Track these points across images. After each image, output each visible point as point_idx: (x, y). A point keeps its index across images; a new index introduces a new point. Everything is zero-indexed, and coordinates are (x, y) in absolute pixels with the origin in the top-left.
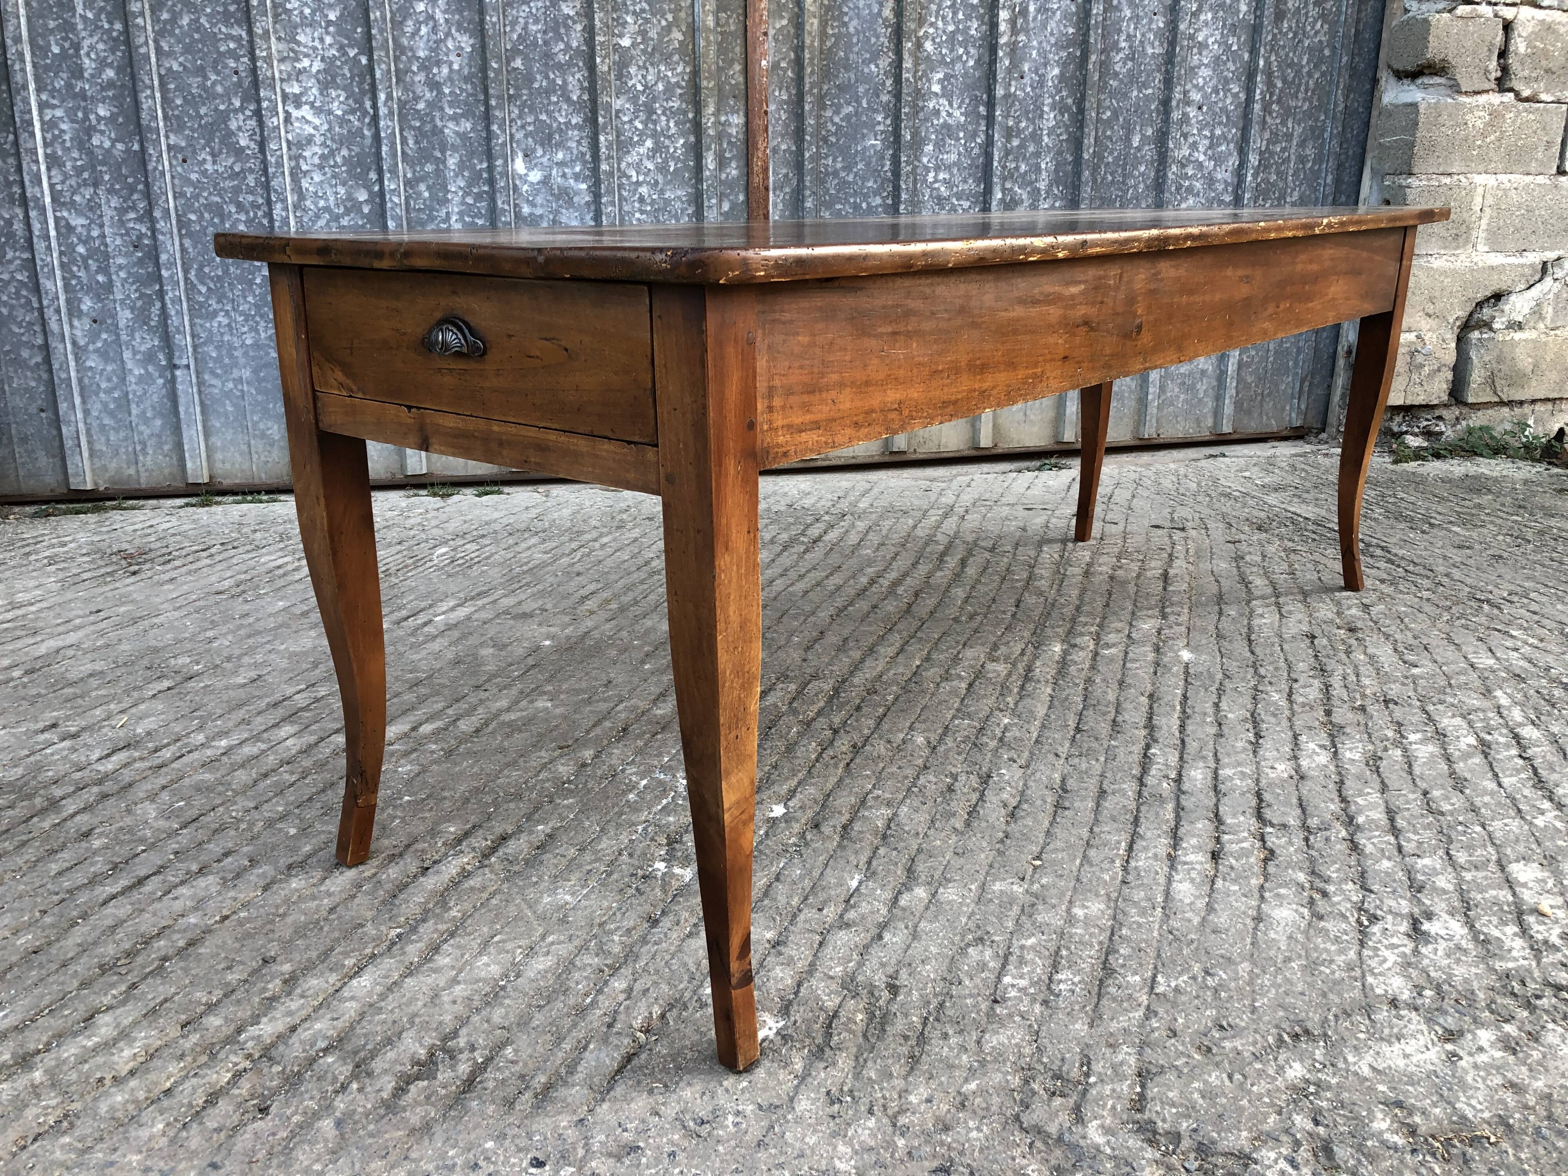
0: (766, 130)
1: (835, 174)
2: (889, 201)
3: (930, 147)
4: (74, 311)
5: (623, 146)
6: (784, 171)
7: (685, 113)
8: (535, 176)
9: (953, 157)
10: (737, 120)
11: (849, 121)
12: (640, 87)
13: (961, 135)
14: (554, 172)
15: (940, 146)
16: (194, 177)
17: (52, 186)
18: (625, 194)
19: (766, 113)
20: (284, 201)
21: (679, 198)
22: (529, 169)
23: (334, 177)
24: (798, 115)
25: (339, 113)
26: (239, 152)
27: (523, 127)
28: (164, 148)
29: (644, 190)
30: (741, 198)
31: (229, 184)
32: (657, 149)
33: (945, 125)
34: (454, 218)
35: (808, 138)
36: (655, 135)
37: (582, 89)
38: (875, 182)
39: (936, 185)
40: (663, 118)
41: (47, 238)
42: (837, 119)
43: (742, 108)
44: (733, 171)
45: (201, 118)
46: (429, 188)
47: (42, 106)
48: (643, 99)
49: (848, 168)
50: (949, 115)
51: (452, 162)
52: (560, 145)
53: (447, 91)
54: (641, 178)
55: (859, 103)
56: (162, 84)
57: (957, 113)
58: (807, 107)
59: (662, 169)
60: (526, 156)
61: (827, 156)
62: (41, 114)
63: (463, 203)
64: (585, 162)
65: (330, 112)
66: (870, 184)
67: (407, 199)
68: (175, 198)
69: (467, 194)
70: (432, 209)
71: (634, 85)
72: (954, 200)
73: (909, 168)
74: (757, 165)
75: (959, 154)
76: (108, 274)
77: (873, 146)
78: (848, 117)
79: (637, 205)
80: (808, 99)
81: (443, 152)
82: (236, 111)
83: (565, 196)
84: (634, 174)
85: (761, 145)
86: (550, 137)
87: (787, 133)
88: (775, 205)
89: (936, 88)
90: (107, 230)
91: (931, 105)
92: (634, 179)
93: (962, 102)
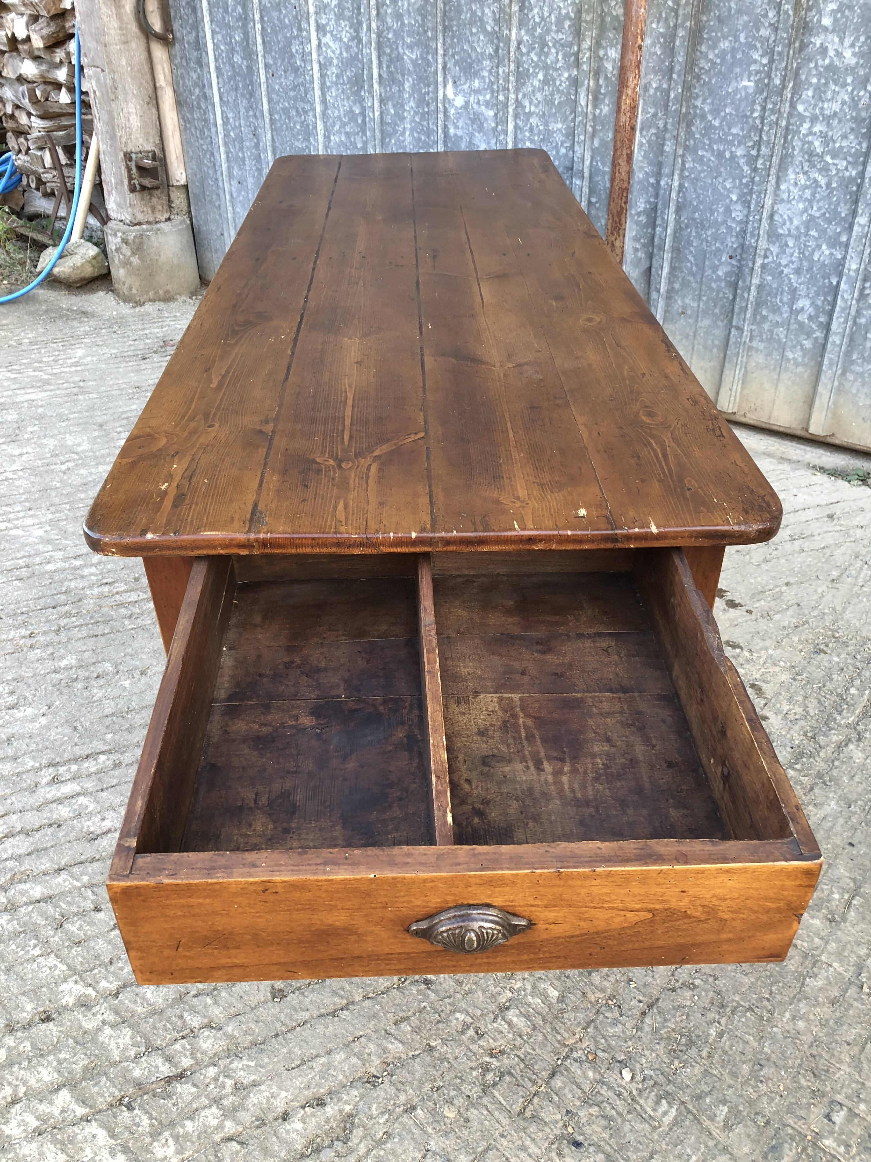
0: (638, 66)
1: (703, 117)
2: (754, 153)
3: (810, 93)
4: (230, 176)
5: (522, 76)
6: (652, 111)
7: (571, 45)
8: (459, 101)
9: (836, 107)
10: (614, 53)
11: (723, 59)
12: (537, 20)
13: (849, 80)
14: (472, 98)
15: (820, 93)
16: (277, 87)
17: (219, 89)
18: (520, 123)
19: (640, 47)
20: (314, 110)
21: (560, 130)
22: (456, 94)
23: (343, 92)
24: (670, 50)
25: (346, 40)
26: (296, 70)
27: (453, 56)
28: (261, 65)
29: (534, 120)
30: (611, 135)
31: (292, 94)
32: (545, 82)
33: (831, 68)
34: (407, 133)
35: (675, 76)
36: (546, 68)
37: (495, 20)
38: (742, 129)
39: (810, 138)
40: (553, 51)
41: (216, 125)
42: (711, 56)
43: (620, 40)
44: (605, 109)
45: (278, 42)
46: (394, 106)
47: (213, 33)
48: (539, 30)
49: (716, 111)
50: (839, 54)
51: (407, 85)
52: (476, 74)
53: (406, 22)
54: (533, 108)
55: (736, 39)
56: (262, 17)
57: (848, 54)
58: (677, 43)
59: (549, 102)
60: (455, 82)
61: (697, 97)
62: (213, 38)
63: (413, 121)
64: (492, 92)
65: (341, 40)
66: (734, 131)
67: (381, 113)
68: (269, 102)
69: (416, 113)
70: (396, 124)
71: (533, 17)
72: (828, 159)
73: (774, 118)
74: (626, 102)
75: (844, 103)
76: (243, 153)
77: (745, 87)
78: (723, 55)
79: (527, 134)
80: (681, 33)
81: (403, 75)
82: (295, 38)
83: (476, 120)
84: (527, 104)
85: (631, 83)
86: (471, 66)
87: (660, 70)
88: (641, 145)
89: (827, 21)
90: (243, 122)
91: (818, 41)
92: (527, 110)
93: (857, 39)
